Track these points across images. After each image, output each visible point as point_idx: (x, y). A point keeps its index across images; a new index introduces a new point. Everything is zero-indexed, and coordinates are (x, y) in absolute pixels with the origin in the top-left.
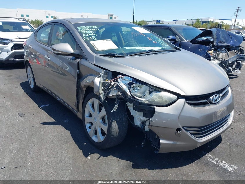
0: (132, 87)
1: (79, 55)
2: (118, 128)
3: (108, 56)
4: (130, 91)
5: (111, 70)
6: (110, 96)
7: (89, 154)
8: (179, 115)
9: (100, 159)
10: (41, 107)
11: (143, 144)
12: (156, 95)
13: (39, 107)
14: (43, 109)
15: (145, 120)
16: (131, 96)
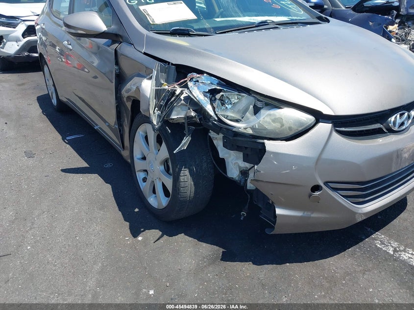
0: (219, 100)
1: (117, 35)
2: (193, 183)
3: (174, 33)
4: (214, 109)
5: (174, 63)
6: (174, 119)
7: (142, 230)
8: (319, 158)
9: (161, 241)
10: (67, 140)
11: (243, 214)
12: (270, 115)
13: (63, 139)
14: (70, 143)
15: (247, 168)
16: (216, 118)
